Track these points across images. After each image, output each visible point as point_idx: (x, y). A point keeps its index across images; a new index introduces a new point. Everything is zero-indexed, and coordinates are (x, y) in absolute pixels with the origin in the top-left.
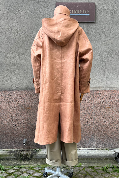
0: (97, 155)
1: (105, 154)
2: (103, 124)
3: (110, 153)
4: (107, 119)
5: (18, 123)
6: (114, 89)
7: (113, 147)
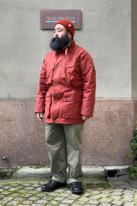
1: (93, 172)
2: (92, 138)
3: (99, 171)
4: (96, 132)
6: (103, 99)
7: (103, 164)
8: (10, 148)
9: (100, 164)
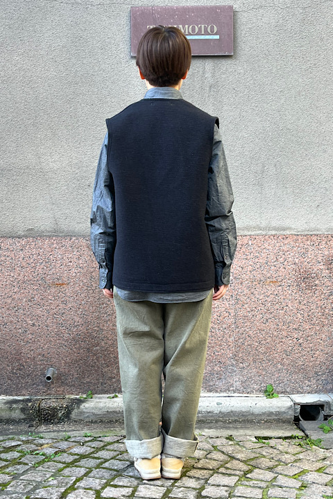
0: (244, 410)
1: (265, 408)
2: (259, 328)
3: (280, 405)
4: (271, 313)
7: (288, 390)
8: (63, 350)
9: (279, 389)
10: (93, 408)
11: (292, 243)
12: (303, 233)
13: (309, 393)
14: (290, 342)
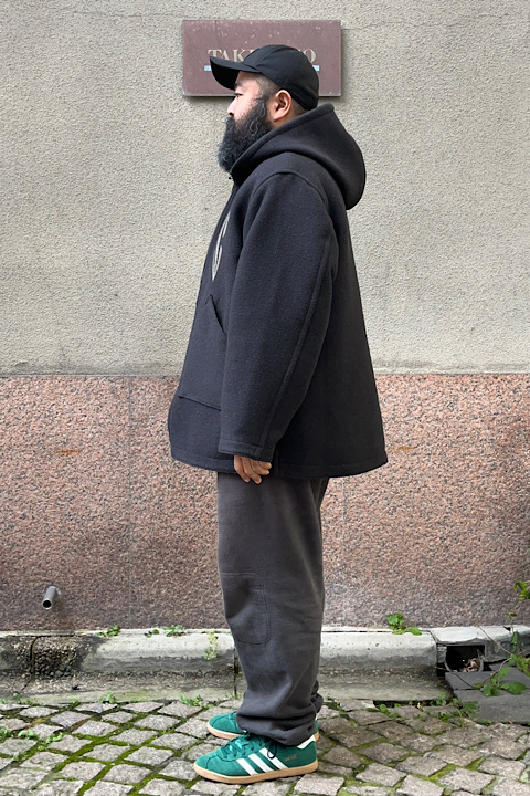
0: (357, 654)
1: (391, 651)
2: (382, 521)
3: (414, 647)
4: (401, 498)
5: (24, 517)
6: (426, 370)
7: (428, 620)
8: (72, 557)
9: (414, 619)
10: (117, 653)
11: (433, 387)
12: (449, 372)
13: (460, 625)
14: (431, 543)
